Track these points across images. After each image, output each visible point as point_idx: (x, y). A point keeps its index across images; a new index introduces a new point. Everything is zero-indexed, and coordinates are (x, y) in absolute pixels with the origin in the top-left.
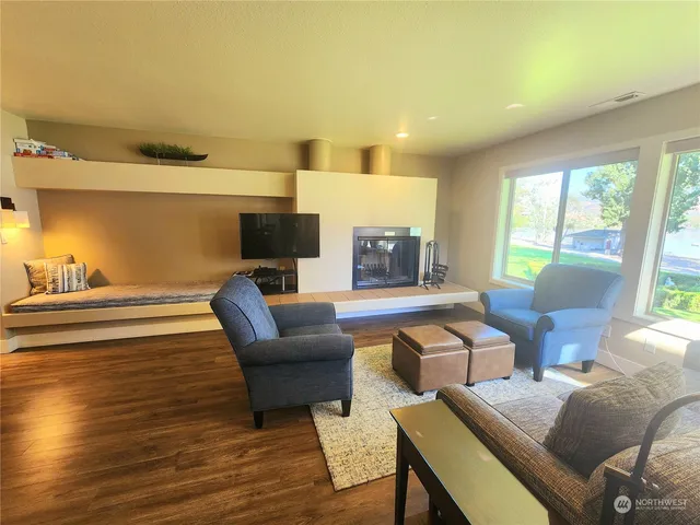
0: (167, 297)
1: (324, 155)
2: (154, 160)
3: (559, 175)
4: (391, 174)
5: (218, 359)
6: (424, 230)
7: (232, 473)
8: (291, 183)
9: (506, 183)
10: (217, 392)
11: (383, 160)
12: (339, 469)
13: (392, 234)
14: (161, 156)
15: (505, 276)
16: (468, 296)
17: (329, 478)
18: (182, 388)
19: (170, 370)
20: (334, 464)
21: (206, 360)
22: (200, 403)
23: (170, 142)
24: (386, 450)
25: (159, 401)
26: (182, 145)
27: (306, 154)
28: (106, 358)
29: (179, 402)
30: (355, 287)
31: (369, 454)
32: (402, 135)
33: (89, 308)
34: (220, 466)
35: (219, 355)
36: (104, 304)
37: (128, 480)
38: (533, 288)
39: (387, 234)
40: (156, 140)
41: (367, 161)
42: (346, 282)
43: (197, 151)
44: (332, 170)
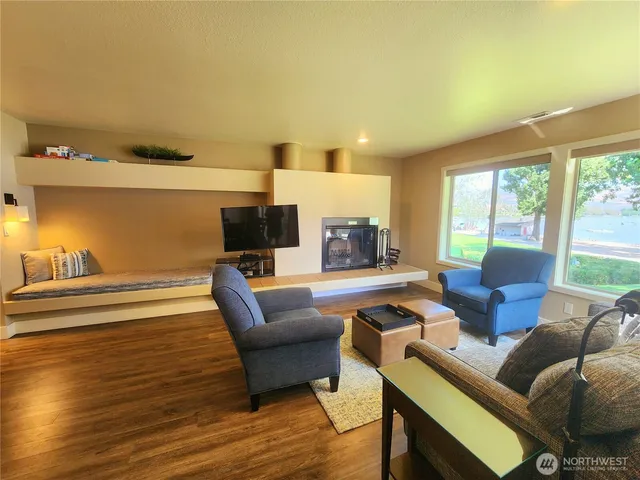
0: (159, 282)
1: (295, 156)
2: (146, 160)
3: (490, 174)
4: (352, 173)
5: (211, 336)
6: (380, 220)
7: (248, 425)
8: (268, 180)
9: (447, 180)
10: (218, 363)
11: (345, 160)
12: (338, 417)
13: (355, 223)
14: (152, 157)
15: (449, 257)
16: (419, 276)
17: (332, 424)
18: (184, 361)
19: (169, 347)
20: (333, 414)
21: (200, 337)
22: (204, 373)
23: (161, 144)
24: (373, 400)
25: (167, 373)
26: (172, 147)
27: (280, 155)
28: (104, 340)
29: (184, 373)
30: (324, 269)
31: (360, 404)
32: (363, 140)
33: (86, 294)
34: (236, 420)
35: (212, 332)
36: (100, 290)
37: (158, 437)
38: (480, 268)
39: (350, 223)
40: (147, 142)
41: (331, 161)
42: (316, 266)
43: (185, 152)
44: (302, 169)
